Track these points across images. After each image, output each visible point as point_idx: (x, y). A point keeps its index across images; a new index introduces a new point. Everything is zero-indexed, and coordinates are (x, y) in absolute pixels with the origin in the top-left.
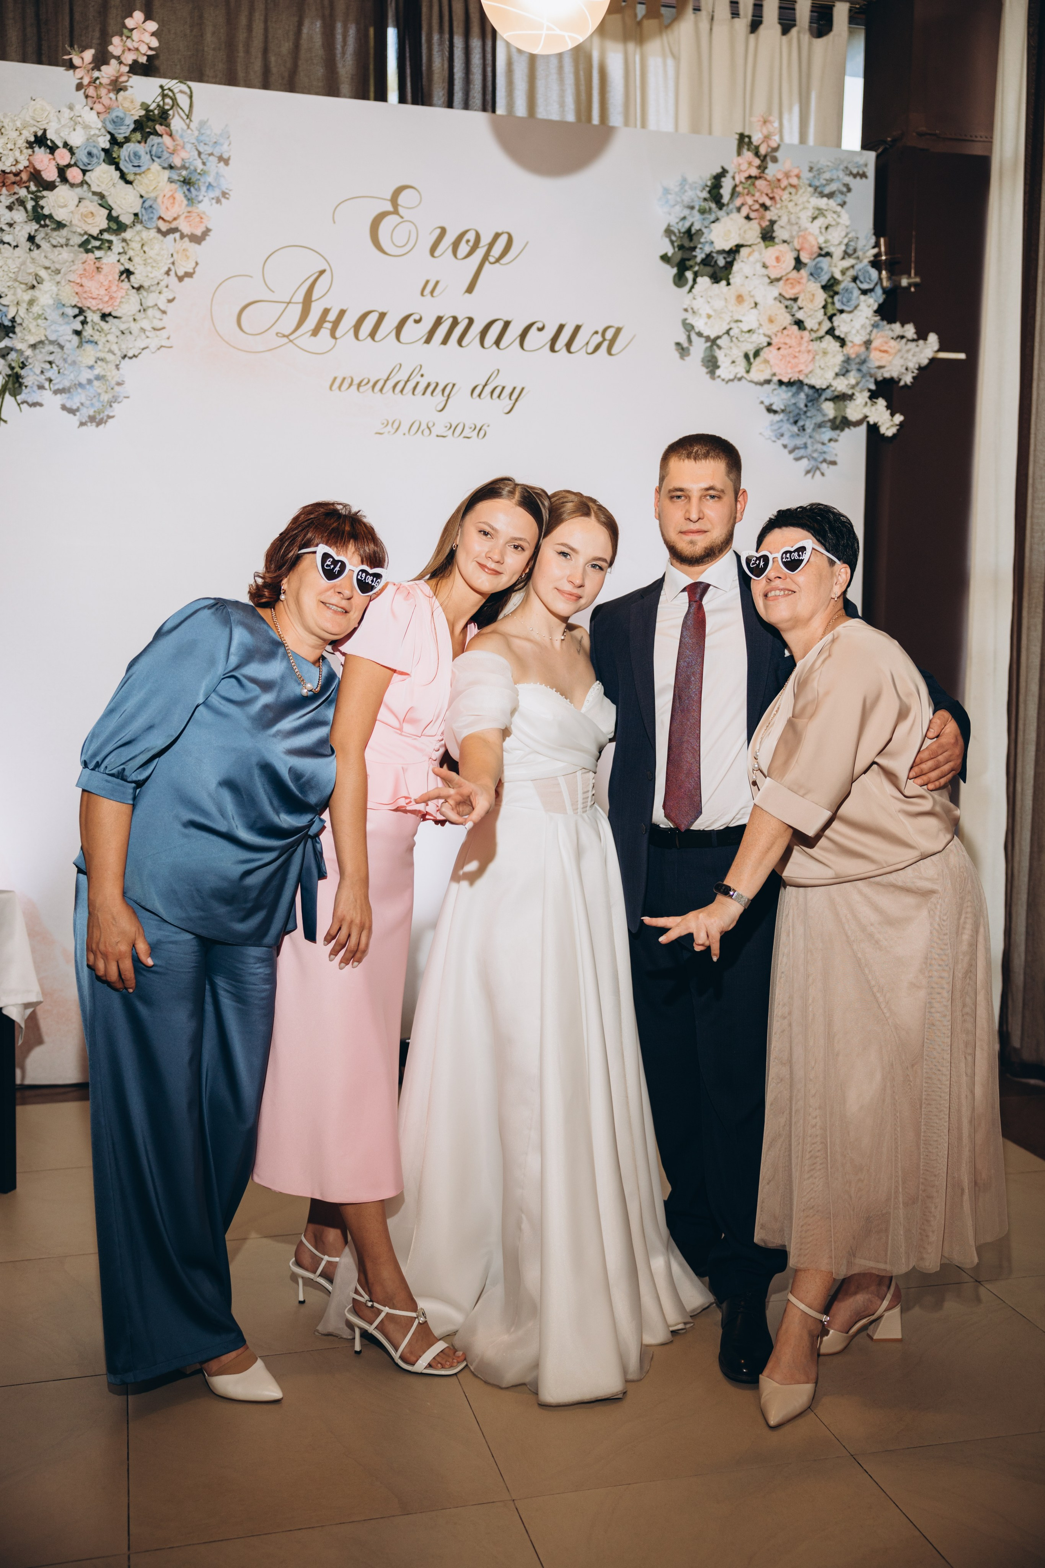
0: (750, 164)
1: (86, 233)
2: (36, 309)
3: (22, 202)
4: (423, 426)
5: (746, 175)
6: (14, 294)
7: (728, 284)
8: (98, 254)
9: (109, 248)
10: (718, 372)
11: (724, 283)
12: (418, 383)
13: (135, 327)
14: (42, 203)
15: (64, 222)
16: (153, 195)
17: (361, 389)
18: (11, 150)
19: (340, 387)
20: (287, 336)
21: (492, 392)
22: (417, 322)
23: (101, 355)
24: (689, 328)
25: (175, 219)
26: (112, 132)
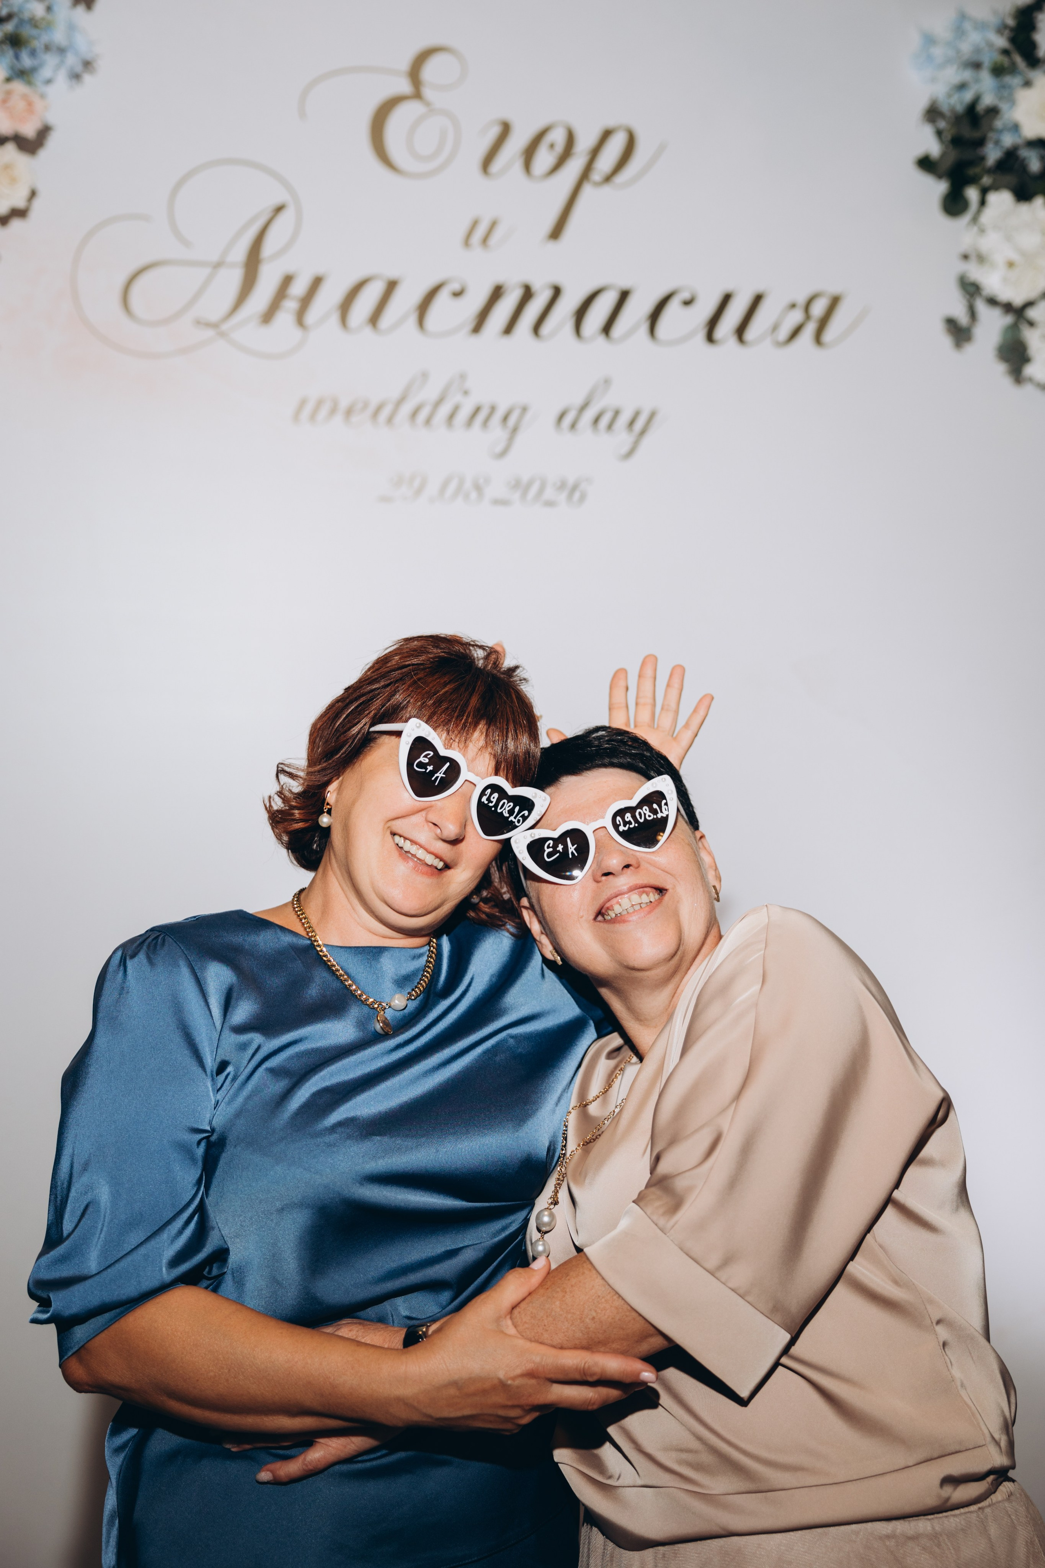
4: (468, 484)
10: (1029, 370)
12: (457, 407)
17: (355, 419)
19: (313, 417)
20: (214, 326)
21: (596, 421)
22: (456, 294)
24: (972, 289)
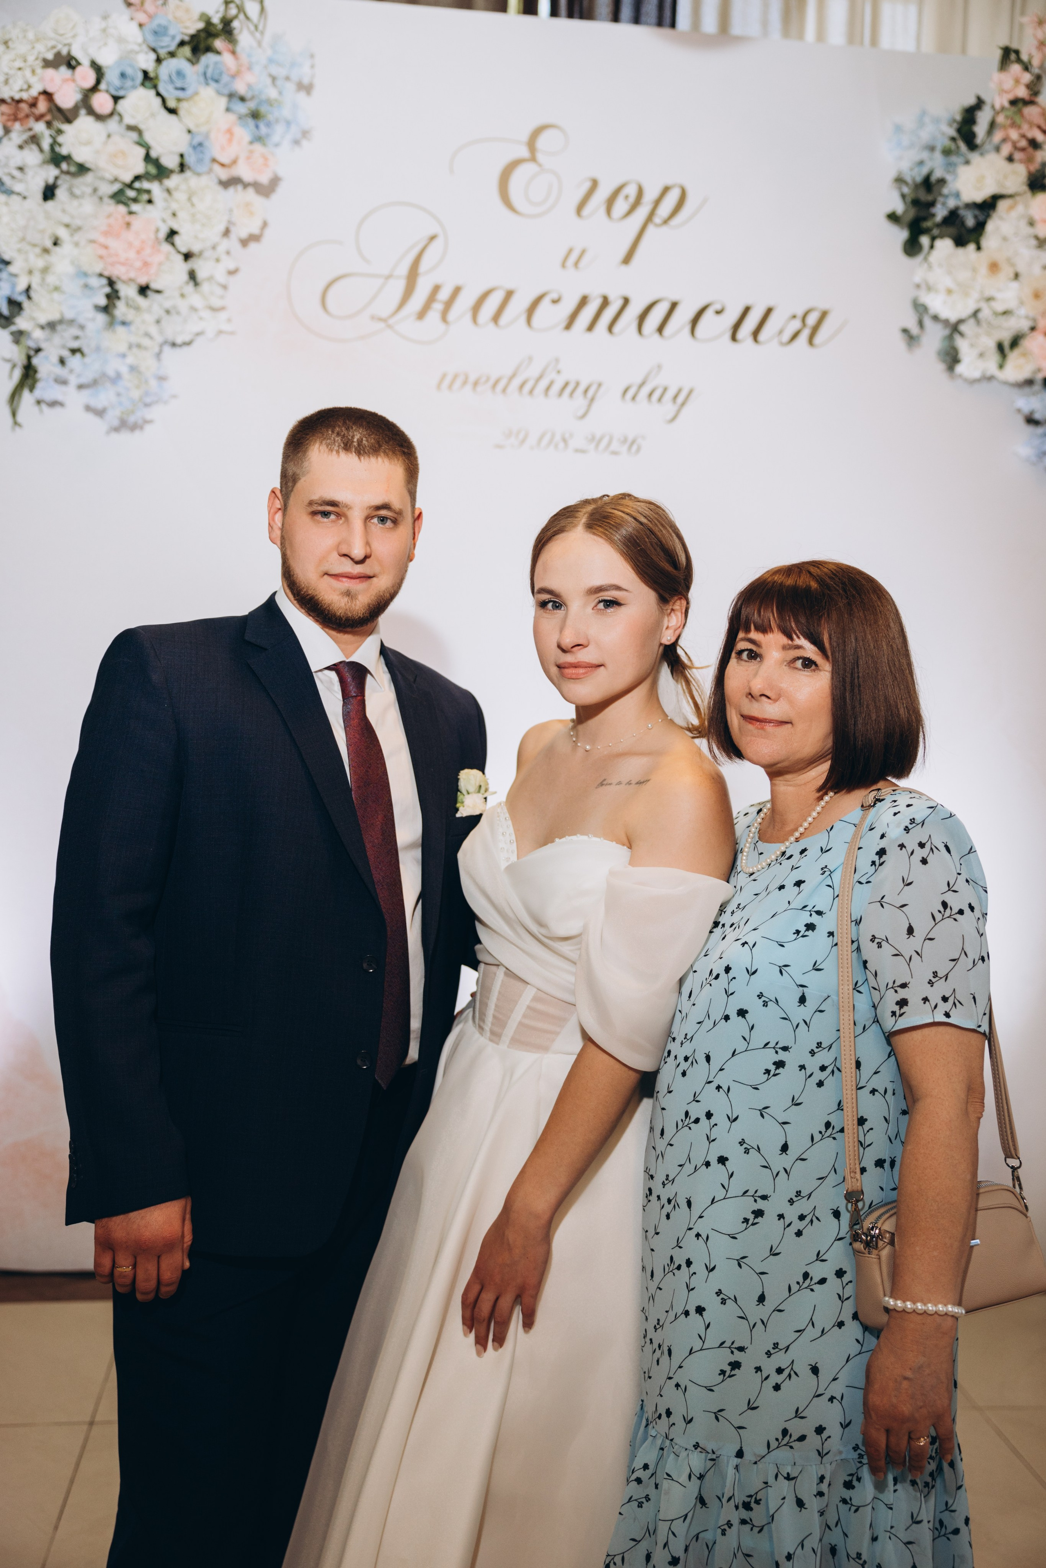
0: (1017, 81)
1: (116, 180)
2: (51, 279)
3: (34, 140)
4: (558, 438)
5: (1011, 96)
6: (26, 260)
7: (979, 248)
8: (135, 207)
9: (150, 201)
10: (960, 369)
11: (972, 247)
12: (551, 383)
13: (183, 305)
14: (60, 139)
15: (87, 165)
16: (203, 129)
17: (479, 388)
18: (20, 69)
19: (450, 387)
20: (385, 320)
21: (650, 395)
22: (555, 302)
23: (134, 339)
24: (922, 309)
25: (234, 162)
26: (153, 45)
